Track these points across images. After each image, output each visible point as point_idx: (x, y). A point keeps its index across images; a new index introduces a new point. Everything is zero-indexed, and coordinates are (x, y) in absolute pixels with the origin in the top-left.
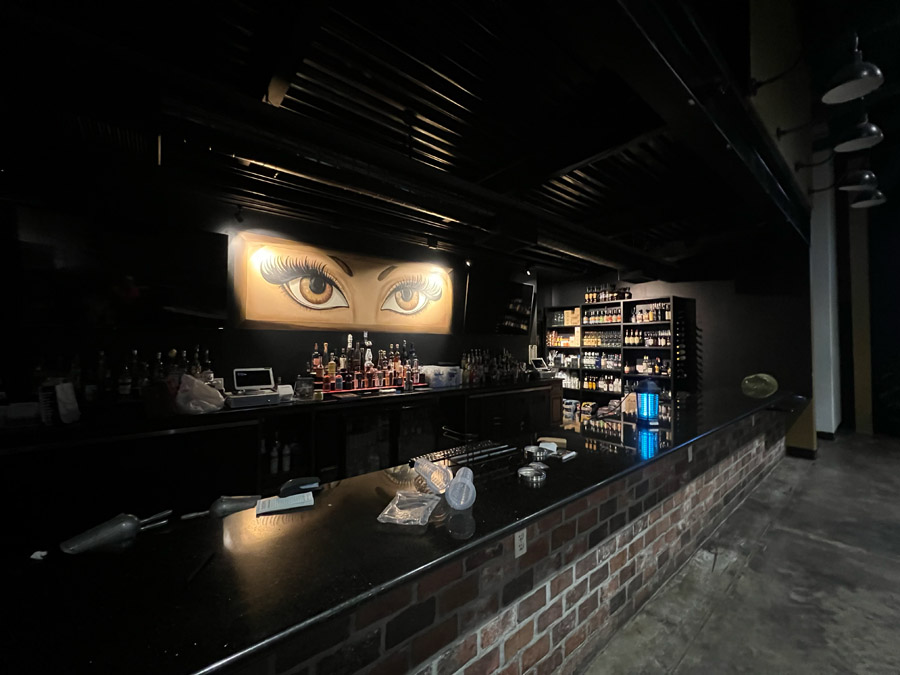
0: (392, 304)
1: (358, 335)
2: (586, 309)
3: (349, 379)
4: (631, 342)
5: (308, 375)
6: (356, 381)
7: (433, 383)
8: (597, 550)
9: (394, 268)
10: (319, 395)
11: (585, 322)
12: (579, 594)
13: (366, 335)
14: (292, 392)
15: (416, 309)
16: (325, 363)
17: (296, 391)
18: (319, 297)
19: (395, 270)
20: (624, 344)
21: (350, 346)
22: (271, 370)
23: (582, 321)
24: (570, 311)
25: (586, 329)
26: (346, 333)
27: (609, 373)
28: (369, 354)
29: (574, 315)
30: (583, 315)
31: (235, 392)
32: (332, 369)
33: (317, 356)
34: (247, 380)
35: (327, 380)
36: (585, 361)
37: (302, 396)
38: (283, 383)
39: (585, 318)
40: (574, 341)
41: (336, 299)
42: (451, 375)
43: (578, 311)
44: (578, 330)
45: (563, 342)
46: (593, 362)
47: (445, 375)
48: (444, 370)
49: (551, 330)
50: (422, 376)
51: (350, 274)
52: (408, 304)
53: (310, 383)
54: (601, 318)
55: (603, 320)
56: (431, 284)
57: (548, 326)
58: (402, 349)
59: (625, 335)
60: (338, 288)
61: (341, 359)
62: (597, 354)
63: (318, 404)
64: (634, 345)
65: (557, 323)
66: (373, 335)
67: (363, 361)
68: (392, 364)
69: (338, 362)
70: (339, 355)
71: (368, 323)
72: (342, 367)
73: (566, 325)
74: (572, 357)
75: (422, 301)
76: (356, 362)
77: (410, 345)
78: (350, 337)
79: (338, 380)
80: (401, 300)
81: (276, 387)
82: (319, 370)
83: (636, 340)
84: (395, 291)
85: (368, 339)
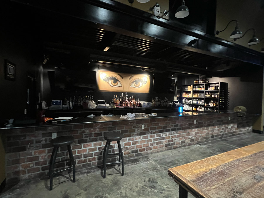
0: (133, 85)
1: (124, 93)
2: (195, 86)
3: (122, 104)
4: (207, 96)
5: (113, 102)
6: (123, 104)
7: (143, 106)
8: (162, 134)
9: (133, 76)
10: (115, 107)
11: (194, 90)
12: (156, 140)
13: (126, 93)
14: (109, 106)
15: (139, 87)
16: (116, 100)
17: (110, 106)
18: (115, 84)
19: (134, 77)
20: (205, 97)
21: (122, 96)
22: (105, 101)
23: (193, 89)
24: (190, 86)
25: (194, 92)
26: (121, 93)
27: (200, 105)
28: (127, 98)
29: (191, 88)
30: (193, 88)
31: (98, 105)
32: (118, 101)
33: (114, 98)
34: (100, 103)
35: (117, 104)
36: (194, 102)
37: (111, 107)
38: (107, 104)
39: (194, 89)
40: (190, 96)
41: (119, 85)
42: (148, 104)
43: (192, 86)
44: (192, 92)
45: (187, 96)
46: (196, 102)
47: (146, 104)
48: (146, 103)
49: (184, 92)
50: (140, 104)
51: (122, 78)
52: (137, 85)
53: (113, 104)
54: (199, 88)
55: (199, 89)
56: (143, 80)
57: (183, 91)
58: (135, 97)
59: (205, 94)
60: (119, 82)
61: (120, 99)
62: (197, 100)
63: (114, 109)
64: (208, 97)
65: (186, 90)
66: (128, 93)
67: (125, 99)
68: (132, 101)
69: (119, 100)
70: (119, 98)
71: (126, 90)
72: (120, 101)
73: (188, 90)
74: (190, 100)
75: (141, 84)
76: (123, 100)
77: (137, 96)
78: (122, 94)
79: (119, 104)
80: (135, 84)
81: (106, 105)
82: (115, 101)
83: (209, 96)
84: (134, 82)
85: (127, 94)
